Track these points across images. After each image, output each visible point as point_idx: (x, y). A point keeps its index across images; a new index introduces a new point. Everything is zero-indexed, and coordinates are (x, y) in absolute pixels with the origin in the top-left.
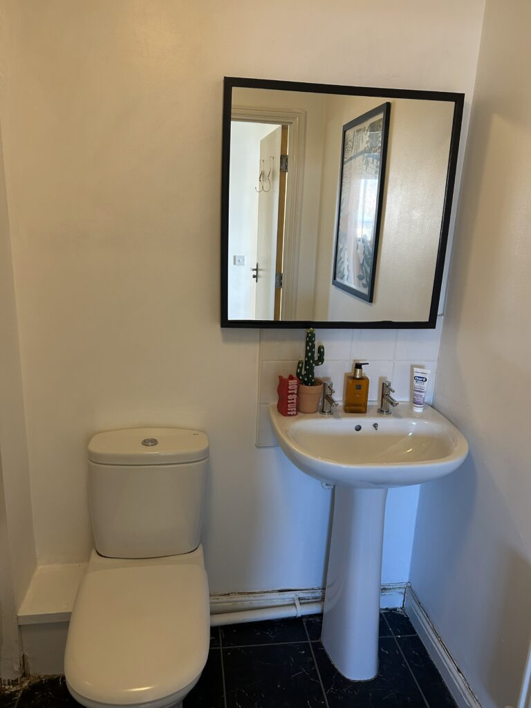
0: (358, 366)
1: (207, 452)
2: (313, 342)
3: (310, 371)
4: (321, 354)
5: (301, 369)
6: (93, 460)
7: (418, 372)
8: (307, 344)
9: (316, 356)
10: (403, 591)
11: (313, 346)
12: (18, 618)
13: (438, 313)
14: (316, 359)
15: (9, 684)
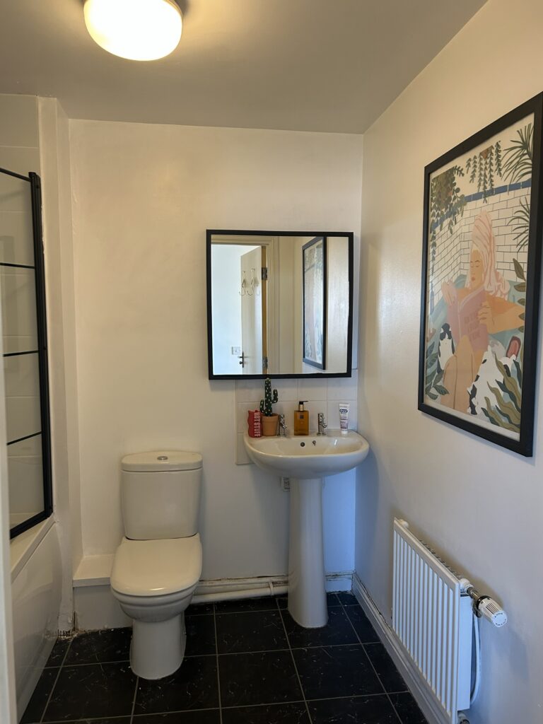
0: (301, 403)
1: (201, 463)
2: (269, 387)
3: (269, 407)
4: (276, 395)
5: (263, 405)
6: (125, 470)
7: (342, 406)
8: (266, 389)
9: (272, 396)
10: (351, 576)
11: (270, 390)
12: (73, 581)
13: (353, 368)
14: (272, 399)
15: (64, 635)
